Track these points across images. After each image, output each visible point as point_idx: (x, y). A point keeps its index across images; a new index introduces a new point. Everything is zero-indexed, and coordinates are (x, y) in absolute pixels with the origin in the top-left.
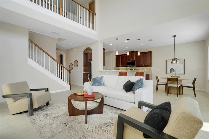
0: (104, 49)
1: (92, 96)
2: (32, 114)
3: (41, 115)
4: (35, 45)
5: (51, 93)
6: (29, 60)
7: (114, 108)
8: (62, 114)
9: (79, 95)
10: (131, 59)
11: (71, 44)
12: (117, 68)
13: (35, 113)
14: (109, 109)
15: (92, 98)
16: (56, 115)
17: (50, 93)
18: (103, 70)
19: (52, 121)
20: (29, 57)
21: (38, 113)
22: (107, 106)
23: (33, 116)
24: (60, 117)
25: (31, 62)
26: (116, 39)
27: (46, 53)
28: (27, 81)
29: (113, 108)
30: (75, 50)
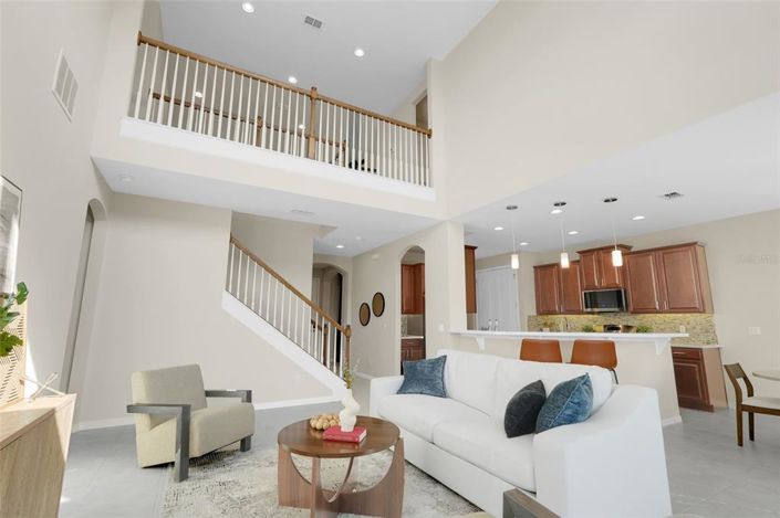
0: (470, 249)
1: (350, 439)
2: (183, 476)
3: (205, 483)
4: (247, 253)
5: (256, 408)
6: (227, 297)
7: (462, 504)
8: (263, 493)
9: (315, 429)
10: (600, 282)
11: (358, 238)
12: (546, 317)
13: (193, 472)
14: (439, 503)
15: (350, 446)
16: (246, 492)
17: (253, 408)
18: (469, 328)
19: (219, 512)
20: (227, 290)
21: (202, 474)
22: (439, 488)
23: (184, 482)
24: (249, 502)
25: (230, 304)
26: (509, 208)
27: (275, 275)
28: (200, 364)
29: (457, 499)
30: (376, 256)
